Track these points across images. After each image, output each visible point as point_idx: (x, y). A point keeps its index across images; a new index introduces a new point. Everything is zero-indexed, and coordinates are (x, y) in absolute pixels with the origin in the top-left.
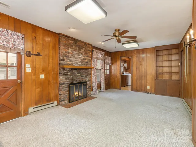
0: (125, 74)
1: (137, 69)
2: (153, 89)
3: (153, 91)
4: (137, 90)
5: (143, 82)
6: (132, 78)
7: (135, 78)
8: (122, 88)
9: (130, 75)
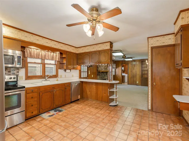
0: (123, 74)
1: (131, 71)
2: (140, 83)
3: (140, 84)
4: (131, 84)
5: (135, 79)
6: (128, 77)
7: (130, 77)
8: (122, 83)
9: (126, 75)
